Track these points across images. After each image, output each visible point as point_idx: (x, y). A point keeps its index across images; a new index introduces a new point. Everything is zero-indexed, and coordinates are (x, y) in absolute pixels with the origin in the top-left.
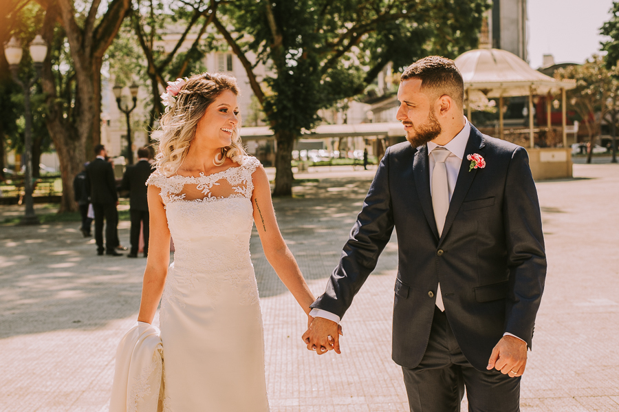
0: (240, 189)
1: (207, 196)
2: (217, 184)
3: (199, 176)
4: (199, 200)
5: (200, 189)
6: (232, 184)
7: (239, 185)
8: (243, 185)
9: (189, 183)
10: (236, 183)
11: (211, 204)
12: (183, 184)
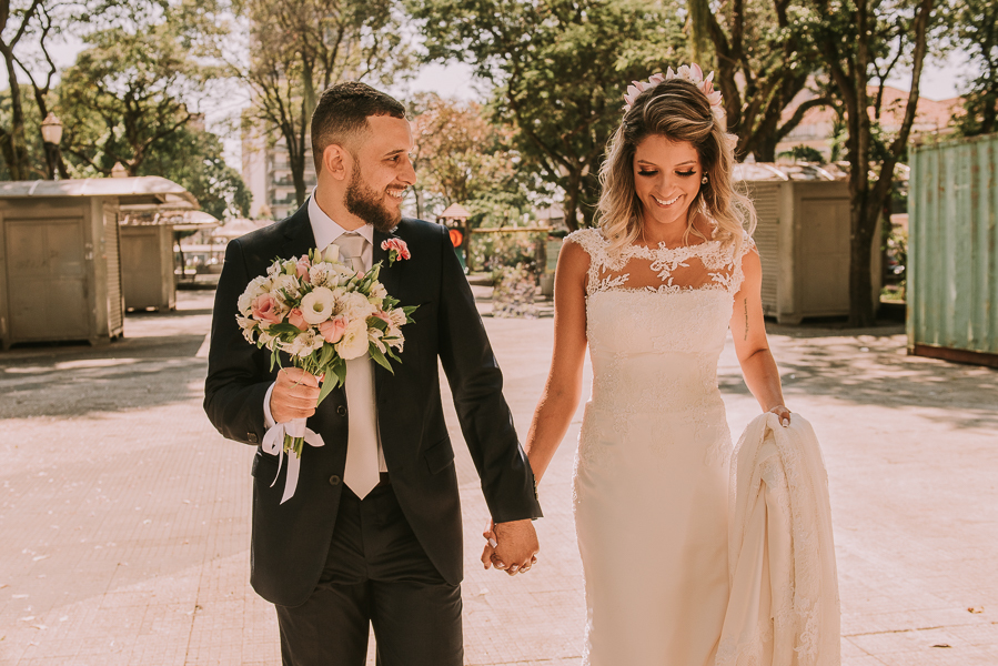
0: (721, 276)
1: (666, 282)
2: (685, 265)
3: (658, 247)
4: (652, 288)
5: (656, 270)
6: (710, 268)
7: (719, 270)
8: (726, 271)
9: (638, 256)
10: (716, 267)
11: (671, 297)
12: (629, 256)
